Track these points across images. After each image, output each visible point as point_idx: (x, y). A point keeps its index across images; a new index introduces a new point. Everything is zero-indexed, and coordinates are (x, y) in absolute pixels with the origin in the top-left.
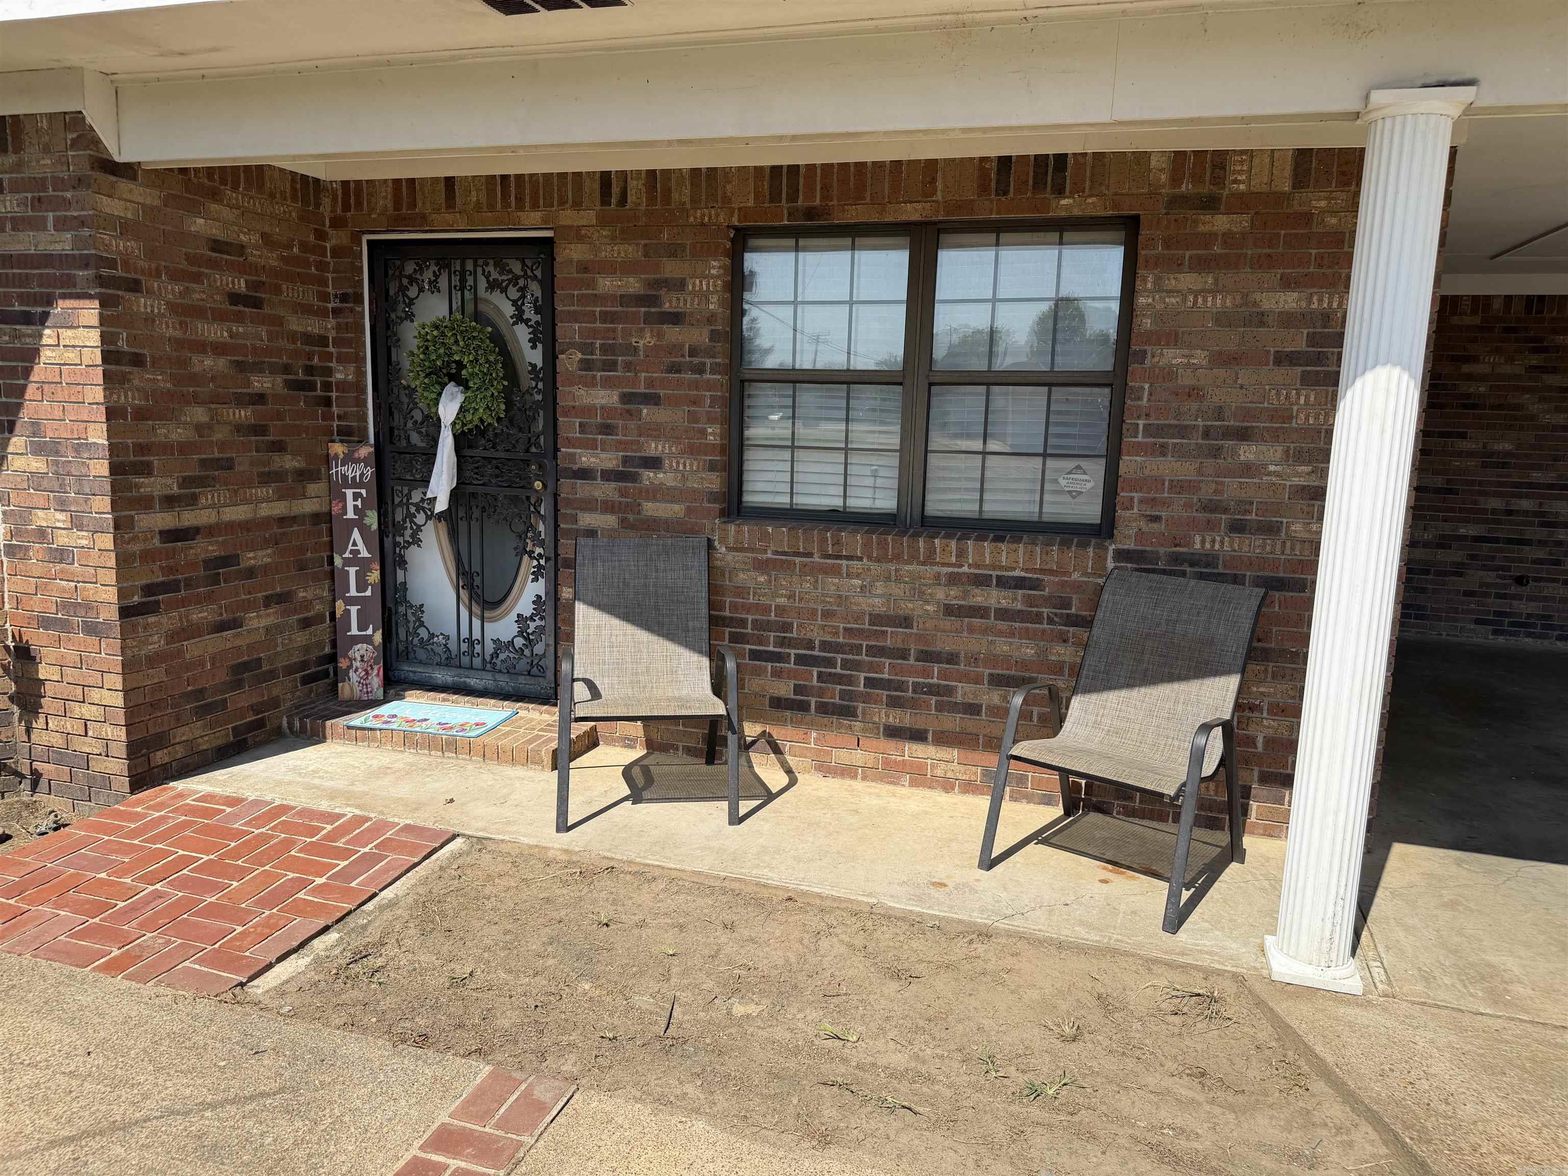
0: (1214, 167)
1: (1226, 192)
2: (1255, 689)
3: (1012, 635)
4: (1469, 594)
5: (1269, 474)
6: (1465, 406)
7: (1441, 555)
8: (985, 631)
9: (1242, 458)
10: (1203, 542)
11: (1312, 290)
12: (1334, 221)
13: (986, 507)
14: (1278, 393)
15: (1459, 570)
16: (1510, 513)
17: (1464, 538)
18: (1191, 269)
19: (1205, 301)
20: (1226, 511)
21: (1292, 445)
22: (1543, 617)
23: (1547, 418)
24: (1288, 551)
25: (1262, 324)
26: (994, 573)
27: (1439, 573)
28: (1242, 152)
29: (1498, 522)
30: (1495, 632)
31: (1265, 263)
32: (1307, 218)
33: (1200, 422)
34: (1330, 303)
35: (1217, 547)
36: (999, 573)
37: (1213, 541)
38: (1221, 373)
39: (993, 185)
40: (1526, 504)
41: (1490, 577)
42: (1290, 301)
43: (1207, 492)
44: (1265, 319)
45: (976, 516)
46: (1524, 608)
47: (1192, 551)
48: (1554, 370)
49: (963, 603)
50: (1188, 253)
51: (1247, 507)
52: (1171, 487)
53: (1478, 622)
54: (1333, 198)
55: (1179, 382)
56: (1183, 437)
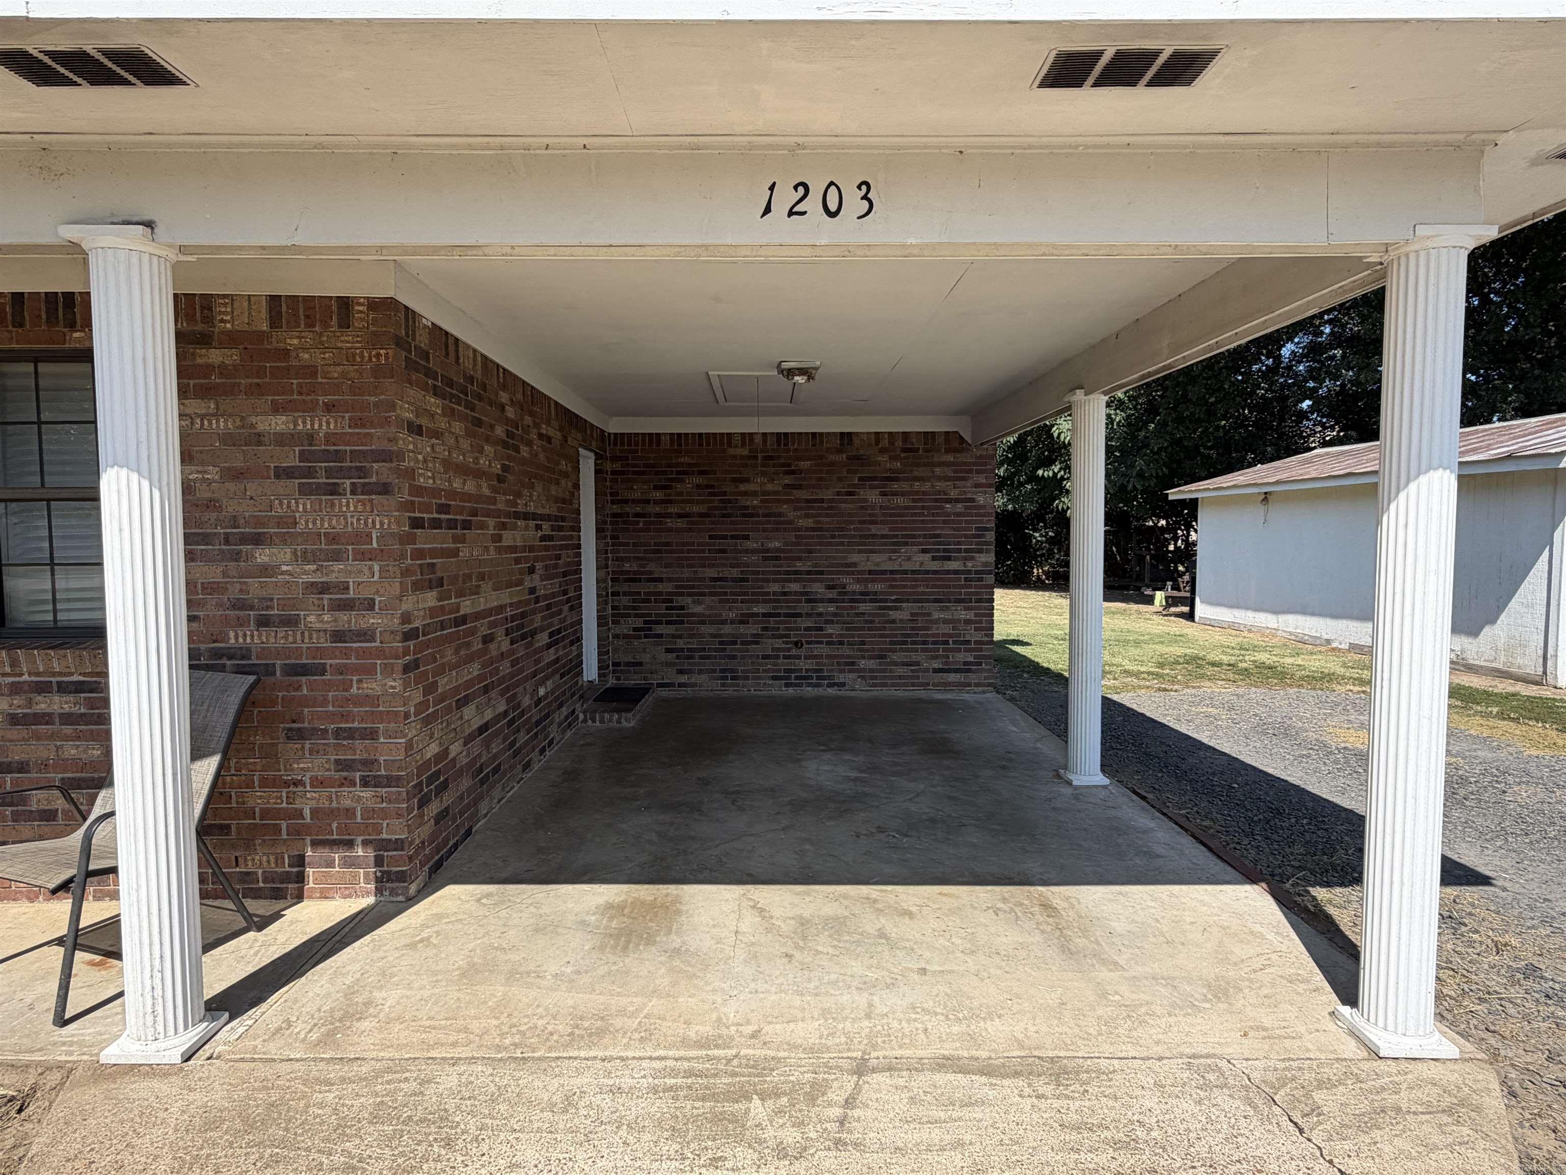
0: (202, 308)
1: (217, 330)
2: (296, 766)
3: (78, 738)
4: (765, 657)
5: (283, 573)
6: (745, 515)
7: (743, 629)
8: (52, 737)
9: (259, 560)
10: (236, 637)
11: (296, 415)
12: (306, 356)
13: (60, 616)
14: (281, 504)
15: (756, 640)
16: (785, 594)
17: (757, 615)
18: (196, 397)
19: (210, 423)
20: (252, 608)
21: (299, 548)
22: (816, 671)
23: (802, 523)
24: (307, 640)
25: (260, 443)
26: (53, 679)
27: (744, 643)
28: (225, 296)
29: (778, 601)
30: (787, 685)
31: (258, 390)
32: (285, 353)
33: (219, 530)
34: (312, 425)
35: (248, 640)
36: (59, 679)
37: (245, 635)
38: (231, 486)
39: (9, 317)
40: (795, 587)
41: (779, 643)
42: (279, 423)
43: (234, 592)
44: (262, 438)
45: (51, 625)
46: (804, 665)
47: (228, 646)
48: (800, 487)
49: (29, 711)
50: (192, 382)
51: (269, 603)
52: (203, 588)
53: (774, 678)
54: (303, 337)
55: (198, 495)
56: (207, 544)
